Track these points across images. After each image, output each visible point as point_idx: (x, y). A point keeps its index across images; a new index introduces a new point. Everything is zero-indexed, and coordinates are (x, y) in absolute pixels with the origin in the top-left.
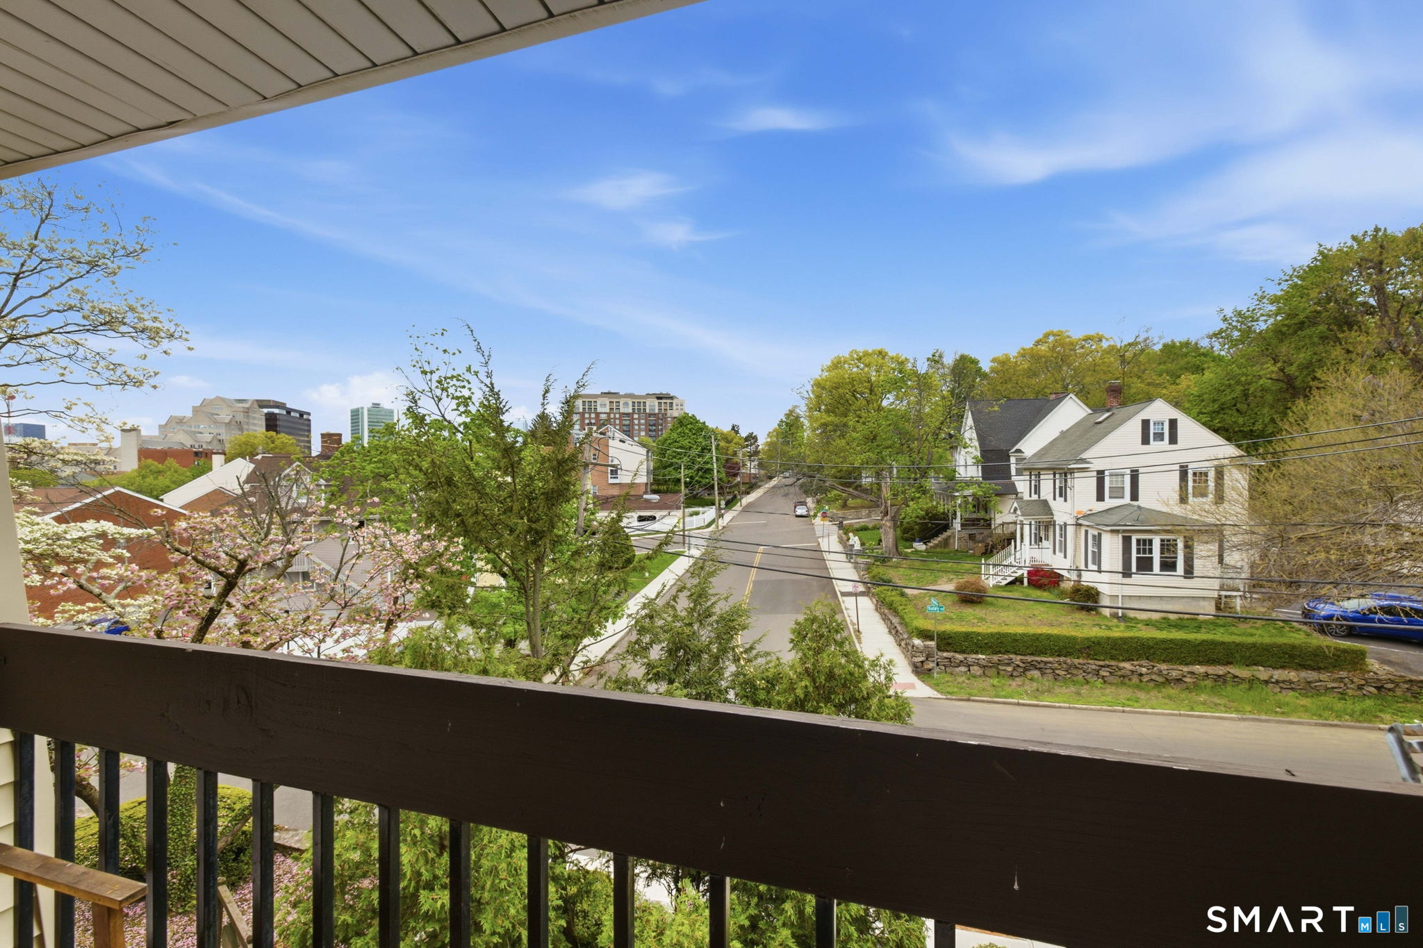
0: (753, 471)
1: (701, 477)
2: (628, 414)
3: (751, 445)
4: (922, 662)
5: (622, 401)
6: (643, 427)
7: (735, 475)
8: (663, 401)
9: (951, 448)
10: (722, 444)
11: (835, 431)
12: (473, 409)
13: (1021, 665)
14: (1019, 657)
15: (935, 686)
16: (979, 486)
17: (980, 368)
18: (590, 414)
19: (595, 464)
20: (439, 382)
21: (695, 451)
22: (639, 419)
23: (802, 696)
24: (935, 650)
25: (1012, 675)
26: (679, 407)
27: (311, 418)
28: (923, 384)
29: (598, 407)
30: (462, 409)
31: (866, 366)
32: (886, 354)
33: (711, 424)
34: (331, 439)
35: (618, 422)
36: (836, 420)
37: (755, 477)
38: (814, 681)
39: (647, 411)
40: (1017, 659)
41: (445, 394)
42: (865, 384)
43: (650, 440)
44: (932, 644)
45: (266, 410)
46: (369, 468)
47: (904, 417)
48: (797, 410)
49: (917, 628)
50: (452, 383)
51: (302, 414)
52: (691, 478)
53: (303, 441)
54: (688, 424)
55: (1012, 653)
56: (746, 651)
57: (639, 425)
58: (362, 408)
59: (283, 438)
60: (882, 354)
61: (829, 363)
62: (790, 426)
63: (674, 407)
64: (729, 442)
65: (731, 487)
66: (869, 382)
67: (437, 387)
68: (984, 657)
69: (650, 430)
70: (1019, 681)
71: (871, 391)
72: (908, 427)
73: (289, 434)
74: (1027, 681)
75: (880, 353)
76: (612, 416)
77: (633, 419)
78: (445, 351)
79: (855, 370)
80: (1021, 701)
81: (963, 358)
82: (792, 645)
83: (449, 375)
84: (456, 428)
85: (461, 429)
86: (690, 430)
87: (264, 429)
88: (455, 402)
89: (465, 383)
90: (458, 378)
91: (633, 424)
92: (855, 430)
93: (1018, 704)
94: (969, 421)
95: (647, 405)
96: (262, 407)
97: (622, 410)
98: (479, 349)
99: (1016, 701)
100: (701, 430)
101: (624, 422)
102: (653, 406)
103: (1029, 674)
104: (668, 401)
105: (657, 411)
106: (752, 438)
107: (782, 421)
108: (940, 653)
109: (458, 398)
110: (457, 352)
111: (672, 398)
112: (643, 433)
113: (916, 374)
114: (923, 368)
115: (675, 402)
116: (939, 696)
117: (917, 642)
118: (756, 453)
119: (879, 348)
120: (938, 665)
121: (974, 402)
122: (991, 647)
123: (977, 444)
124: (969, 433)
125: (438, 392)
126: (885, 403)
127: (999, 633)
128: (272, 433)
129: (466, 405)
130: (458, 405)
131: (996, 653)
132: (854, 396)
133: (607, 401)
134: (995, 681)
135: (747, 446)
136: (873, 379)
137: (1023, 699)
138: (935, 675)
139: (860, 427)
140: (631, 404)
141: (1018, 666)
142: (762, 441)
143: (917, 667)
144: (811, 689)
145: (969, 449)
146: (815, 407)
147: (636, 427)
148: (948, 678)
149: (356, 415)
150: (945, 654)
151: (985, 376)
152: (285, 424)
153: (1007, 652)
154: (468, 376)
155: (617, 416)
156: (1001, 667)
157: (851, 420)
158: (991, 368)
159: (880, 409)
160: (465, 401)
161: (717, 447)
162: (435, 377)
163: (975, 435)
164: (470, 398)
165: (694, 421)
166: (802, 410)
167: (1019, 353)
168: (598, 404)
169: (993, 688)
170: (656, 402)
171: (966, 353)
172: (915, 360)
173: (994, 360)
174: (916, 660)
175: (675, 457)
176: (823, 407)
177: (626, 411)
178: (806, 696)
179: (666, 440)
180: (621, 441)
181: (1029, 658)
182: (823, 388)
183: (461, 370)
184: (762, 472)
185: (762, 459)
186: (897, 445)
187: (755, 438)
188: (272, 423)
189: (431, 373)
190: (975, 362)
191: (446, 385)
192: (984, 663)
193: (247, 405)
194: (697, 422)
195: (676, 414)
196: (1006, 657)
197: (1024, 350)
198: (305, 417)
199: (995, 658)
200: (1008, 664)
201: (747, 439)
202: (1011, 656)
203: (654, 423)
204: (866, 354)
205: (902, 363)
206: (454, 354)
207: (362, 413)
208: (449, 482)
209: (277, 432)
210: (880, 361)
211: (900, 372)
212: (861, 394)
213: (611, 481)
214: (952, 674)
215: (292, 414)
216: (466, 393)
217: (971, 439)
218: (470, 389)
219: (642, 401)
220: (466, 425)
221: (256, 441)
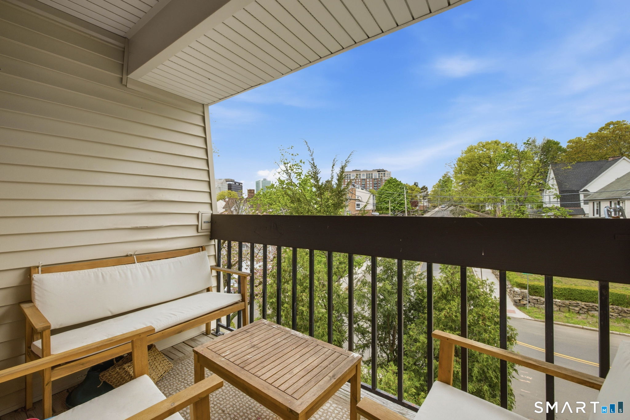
0: (425, 204)
1: (399, 207)
2: (364, 179)
3: (424, 192)
4: (520, 300)
5: (362, 174)
6: (371, 185)
7: (416, 206)
8: (380, 173)
9: (540, 190)
10: (409, 191)
11: (469, 183)
12: (303, 177)
13: (585, 307)
14: (583, 303)
15: (528, 313)
16: (558, 210)
17: (561, 147)
18: (347, 180)
19: (351, 199)
20: (290, 167)
21: (396, 195)
22: (369, 181)
23: (445, 293)
24: (528, 295)
25: (578, 313)
26: (388, 175)
27: (242, 185)
28: (522, 156)
29: (351, 177)
30: (298, 177)
31: (487, 149)
32: (499, 143)
33: (404, 182)
34: (251, 192)
35: (360, 183)
36: (471, 178)
37: (426, 207)
38: (451, 286)
39: (373, 178)
40: (582, 304)
41: (292, 172)
42: (487, 159)
43: (375, 191)
44: (526, 291)
45: (228, 183)
46: (266, 200)
47: (510, 174)
48: (449, 174)
49: (516, 282)
50: (295, 167)
51: (239, 184)
52: (394, 207)
53: (240, 194)
54: (393, 183)
55: (579, 300)
56: (419, 275)
57: (369, 184)
58: (260, 181)
59: (233, 193)
60: (497, 143)
61: (466, 150)
62: (445, 183)
63: (386, 175)
64: (412, 190)
65: (414, 212)
66: (489, 158)
67: (289, 169)
68: (559, 301)
69: (375, 186)
70: (584, 316)
71: (491, 162)
72: (513, 179)
73: (235, 191)
74: (589, 317)
75: (496, 142)
76: (357, 180)
77: (367, 181)
78: (292, 155)
79: (481, 152)
80: (584, 327)
81: (549, 142)
82: (440, 270)
83: (294, 164)
84: (296, 185)
85: (298, 185)
86: (393, 185)
87: (227, 189)
88: (296, 174)
89: (300, 167)
90: (297, 165)
91: (367, 184)
92: (481, 182)
93: (583, 328)
94: (551, 175)
95: (373, 175)
96: (227, 181)
97: (362, 178)
98: (309, 150)
99: (581, 326)
100: (399, 185)
101: (363, 183)
102: (376, 175)
103: (590, 313)
104: (383, 173)
105: (378, 178)
106: (424, 188)
107: (440, 180)
108: (530, 296)
109: (297, 173)
110: (297, 155)
111: (385, 171)
112: (371, 188)
113: (517, 152)
114: (521, 148)
115: (386, 173)
116: (530, 318)
117: (517, 289)
118: (427, 195)
119: (495, 140)
120: (529, 302)
121: (555, 164)
122: (564, 296)
123: (556, 187)
124: (552, 181)
125: (290, 171)
126: (499, 168)
127: (570, 289)
128: (230, 191)
129: (300, 176)
130: (297, 176)
131: (568, 299)
132: (480, 165)
133: (355, 174)
134: (567, 315)
135: (422, 192)
136: (492, 156)
137: (586, 326)
138: (528, 308)
139: (483, 180)
140: (366, 175)
141: (583, 308)
142: (430, 190)
143: (516, 302)
144: (449, 289)
145: (552, 190)
146: (459, 171)
147: (368, 185)
148: (535, 310)
149: (258, 184)
150: (534, 297)
151: (564, 151)
152: (234, 188)
153: (575, 299)
154: (300, 164)
155: (360, 180)
156: (570, 307)
157: (479, 178)
158: (568, 146)
159: (496, 171)
160: (300, 174)
161: (407, 192)
162: (289, 165)
163: (555, 182)
164: (301, 173)
165: (395, 181)
166: (451, 174)
167: (587, 136)
168: (351, 175)
169: (566, 318)
170: (377, 173)
171: (551, 139)
172: (516, 145)
173: (569, 142)
174: (516, 298)
175: (386, 198)
176: (463, 172)
177: (363, 178)
178: (447, 292)
179: (382, 190)
180: (362, 189)
181: (591, 304)
182: (463, 162)
183: (298, 162)
184: (430, 205)
185: (430, 199)
186: (506, 189)
187: (426, 189)
188: (230, 187)
189: (288, 163)
190: (557, 143)
191: (293, 168)
192: (560, 304)
193: (222, 181)
194: (397, 181)
195: (387, 178)
196: (574, 302)
197: (591, 134)
198: (241, 185)
199: (567, 302)
200: (576, 306)
201: (422, 189)
202: (578, 302)
203: (376, 183)
204: (488, 143)
205: (509, 146)
206: (296, 155)
207: (260, 183)
208: (299, 200)
209: (232, 191)
210: (496, 146)
211: (507, 151)
212: (485, 164)
213: (357, 209)
214: (538, 308)
215: (237, 184)
216: (300, 171)
217: (553, 185)
218: (301, 169)
219: (371, 173)
220: (300, 184)
221: (225, 194)
